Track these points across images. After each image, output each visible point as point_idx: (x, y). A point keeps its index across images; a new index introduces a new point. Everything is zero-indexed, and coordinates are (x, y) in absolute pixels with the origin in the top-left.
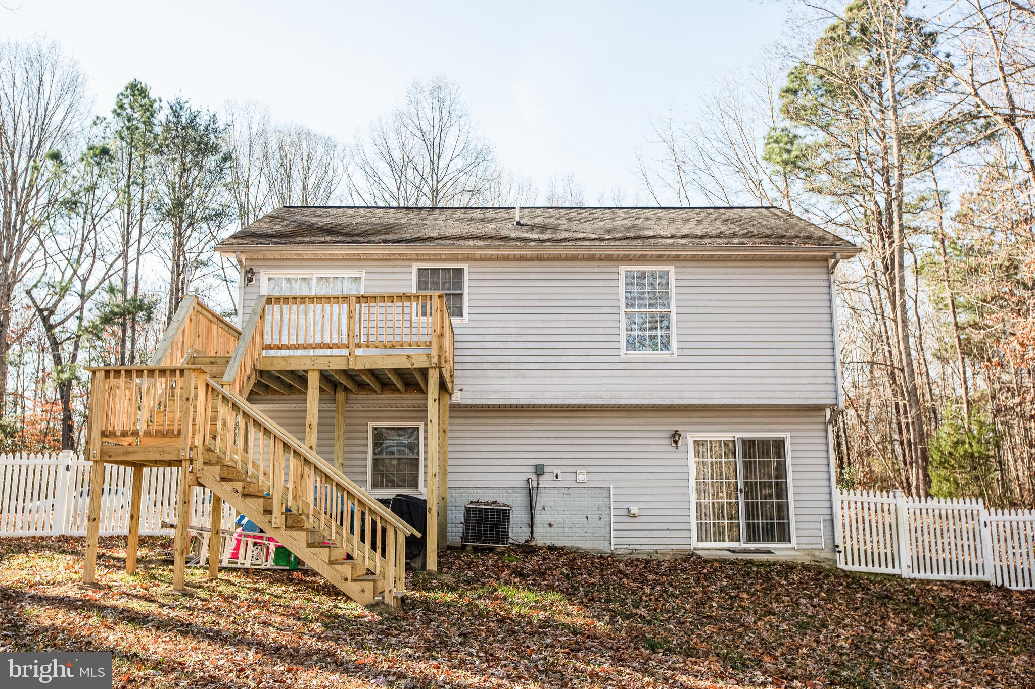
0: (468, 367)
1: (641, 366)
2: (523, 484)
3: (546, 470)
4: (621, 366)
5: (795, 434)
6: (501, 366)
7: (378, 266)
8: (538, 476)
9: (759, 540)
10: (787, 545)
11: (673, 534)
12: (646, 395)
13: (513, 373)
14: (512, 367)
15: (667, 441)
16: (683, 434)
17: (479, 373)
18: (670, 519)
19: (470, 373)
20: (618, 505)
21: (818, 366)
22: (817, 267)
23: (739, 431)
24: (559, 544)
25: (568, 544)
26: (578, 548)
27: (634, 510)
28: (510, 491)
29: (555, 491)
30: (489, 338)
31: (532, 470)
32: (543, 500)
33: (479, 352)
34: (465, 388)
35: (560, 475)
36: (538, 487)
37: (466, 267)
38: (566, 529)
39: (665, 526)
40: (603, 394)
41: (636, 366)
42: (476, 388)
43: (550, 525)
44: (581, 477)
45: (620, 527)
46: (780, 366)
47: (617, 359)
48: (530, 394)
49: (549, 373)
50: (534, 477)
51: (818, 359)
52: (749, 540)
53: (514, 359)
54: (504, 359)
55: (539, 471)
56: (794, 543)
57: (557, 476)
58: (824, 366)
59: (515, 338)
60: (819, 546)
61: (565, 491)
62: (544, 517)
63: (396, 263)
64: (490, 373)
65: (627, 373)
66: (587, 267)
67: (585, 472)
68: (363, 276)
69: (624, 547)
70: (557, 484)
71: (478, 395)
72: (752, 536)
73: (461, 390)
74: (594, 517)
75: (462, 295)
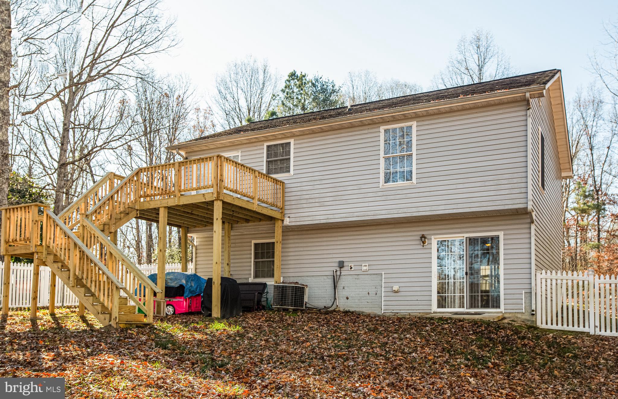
0: (293, 203)
1: (392, 193)
2: (331, 273)
3: (345, 264)
4: (380, 194)
5: (507, 232)
6: (311, 201)
7: (247, 147)
8: (341, 268)
9: (478, 307)
10: (498, 310)
11: (420, 303)
12: (395, 211)
13: (317, 204)
14: (317, 200)
15: (418, 242)
16: (428, 237)
17: (299, 206)
18: (419, 293)
19: (294, 207)
20: (387, 285)
21: (515, 181)
22: (518, 106)
23: (467, 232)
24: (352, 310)
25: (357, 310)
26: (363, 312)
27: (396, 288)
28: (325, 278)
29: (350, 277)
30: (304, 184)
31: (337, 264)
32: (343, 283)
33: (299, 193)
34: (291, 216)
35: (352, 266)
36: (340, 275)
37: (292, 141)
38: (356, 301)
39: (416, 298)
40: (369, 213)
41: (390, 193)
42: (297, 215)
43: (347, 298)
44: (364, 268)
45: (388, 299)
46: (487, 183)
47: (377, 189)
48: (326, 217)
49: (337, 203)
50: (338, 269)
51: (516, 175)
52: (472, 306)
53: (317, 195)
54: (313, 196)
55: (341, 265)
56: (502, 309)
57: (351, 268)
58: (519, 180)
59: (318, 182)
60: (520, 311)
61: (356, 277)
62: (344, 293)
63: (255, 144)
64: (305, 206)
65: (383, 198)
66: (361, 130)
67: (367, 265)
68: (239, 154)
69: (390, 311)
70: (352, 273)
71: (298, 219)
72: (472, 305)
73: (289, 217)
74: (372, 293)
75: (289, 159)
